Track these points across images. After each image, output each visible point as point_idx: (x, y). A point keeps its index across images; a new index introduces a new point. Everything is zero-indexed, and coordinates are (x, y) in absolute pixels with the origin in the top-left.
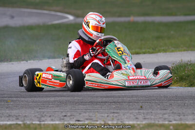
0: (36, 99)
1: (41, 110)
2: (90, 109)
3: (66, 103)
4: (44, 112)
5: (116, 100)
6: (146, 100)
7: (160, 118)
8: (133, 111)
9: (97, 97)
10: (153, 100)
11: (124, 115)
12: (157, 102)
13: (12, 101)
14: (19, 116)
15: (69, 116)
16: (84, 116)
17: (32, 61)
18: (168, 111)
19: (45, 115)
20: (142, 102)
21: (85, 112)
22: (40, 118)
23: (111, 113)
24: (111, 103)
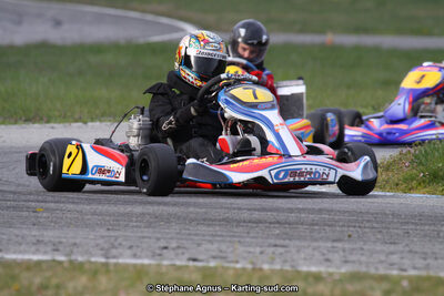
0: (100, 207)
1: (112, 233)
2: (221, 236)
3: (168, 219)
4: (116, 238)
5: (282, 217)
6: (349, 221)
7: (381, 262)
8: (321, 244)
9: (240, 209)
10: (368, 221)
11: (298, 251)
12: (375, 225)
13: (47, 210)
14: (60, 243)
15: (173, 249)
16: (207, 250)
17: (98, 124)
18: (400, 247)
19: (120, 244)
20: (341, 224)
21: (211, 242)
22: (108, 250)
23: (269, 246)
24: (270, 223)
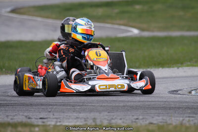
2: (163, 114)
4: (113, 116)
14: (88, 118)
15: (141, 119)
19: (116, 118)
23: (186, 117)
